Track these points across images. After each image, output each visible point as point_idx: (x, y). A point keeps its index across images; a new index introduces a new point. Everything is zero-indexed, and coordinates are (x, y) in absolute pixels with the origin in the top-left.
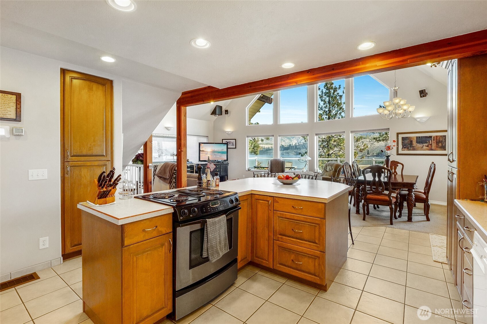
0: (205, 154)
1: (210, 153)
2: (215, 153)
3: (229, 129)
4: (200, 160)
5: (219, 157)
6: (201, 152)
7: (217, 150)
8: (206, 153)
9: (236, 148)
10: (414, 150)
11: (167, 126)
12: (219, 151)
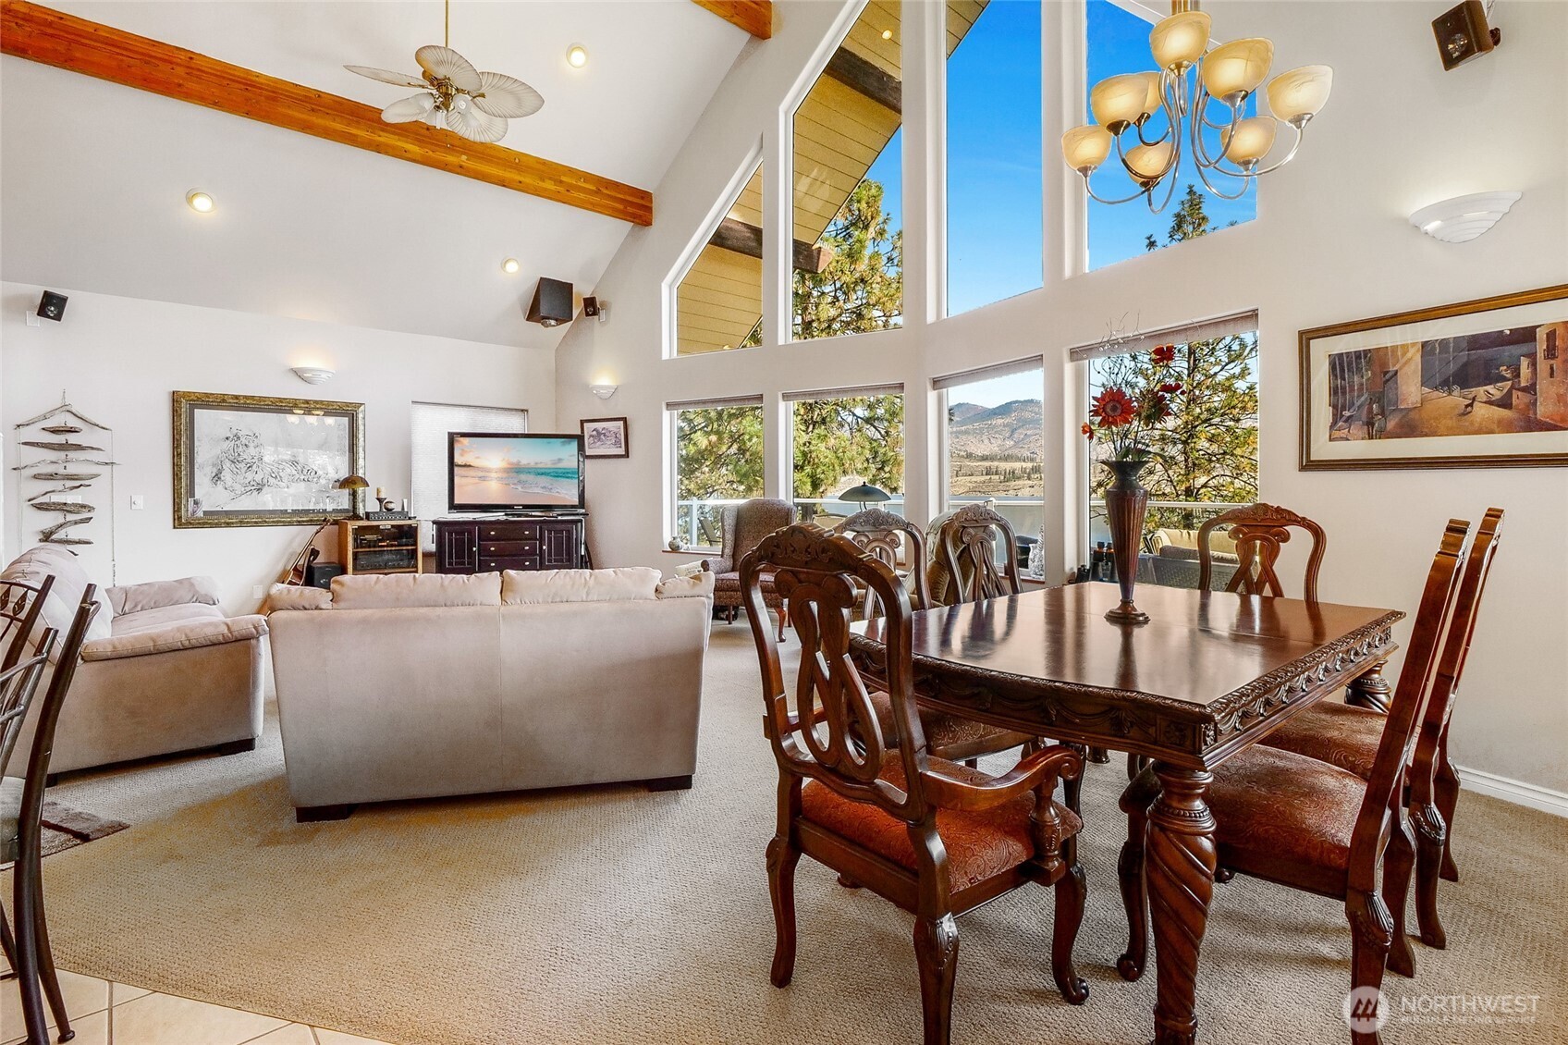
0: (476, 480)
1: (499, 475)
2: (523, 477)
3: (604, 378)
4: (453, 507)
5: (541, 491)
6: (456, 469)
7: (532, 464)
8: (480, 474)
9: (627, 455)
10: (1410, 429)
11: (301, 363)
12: (540, 466)
